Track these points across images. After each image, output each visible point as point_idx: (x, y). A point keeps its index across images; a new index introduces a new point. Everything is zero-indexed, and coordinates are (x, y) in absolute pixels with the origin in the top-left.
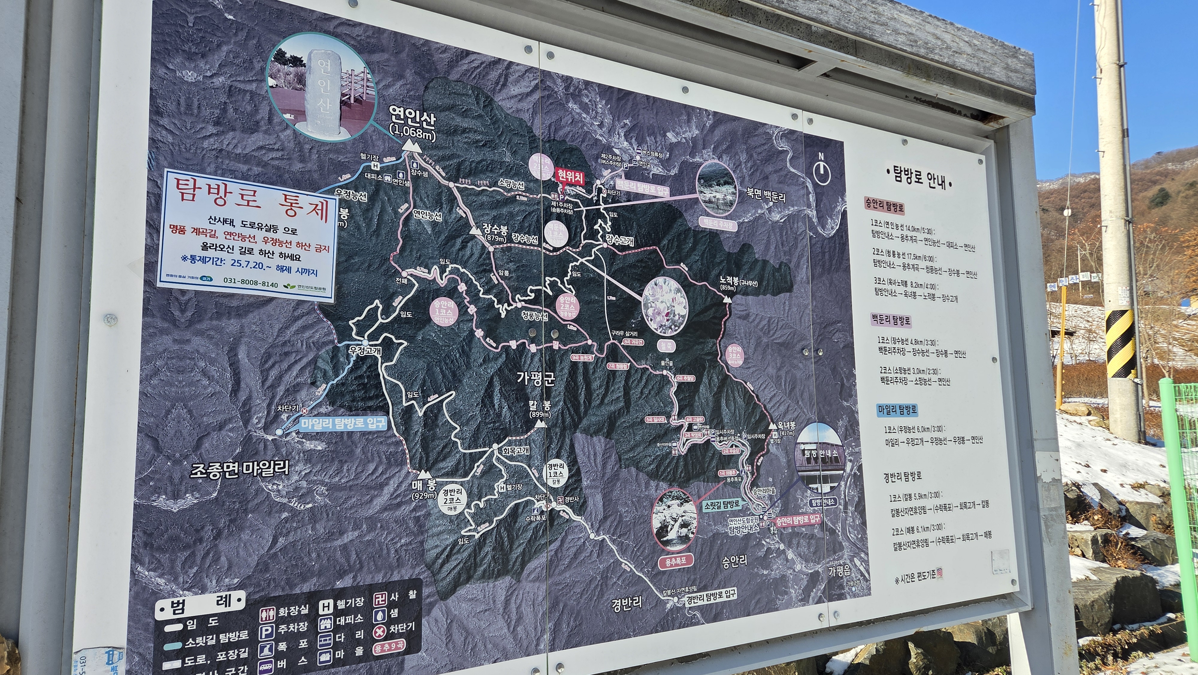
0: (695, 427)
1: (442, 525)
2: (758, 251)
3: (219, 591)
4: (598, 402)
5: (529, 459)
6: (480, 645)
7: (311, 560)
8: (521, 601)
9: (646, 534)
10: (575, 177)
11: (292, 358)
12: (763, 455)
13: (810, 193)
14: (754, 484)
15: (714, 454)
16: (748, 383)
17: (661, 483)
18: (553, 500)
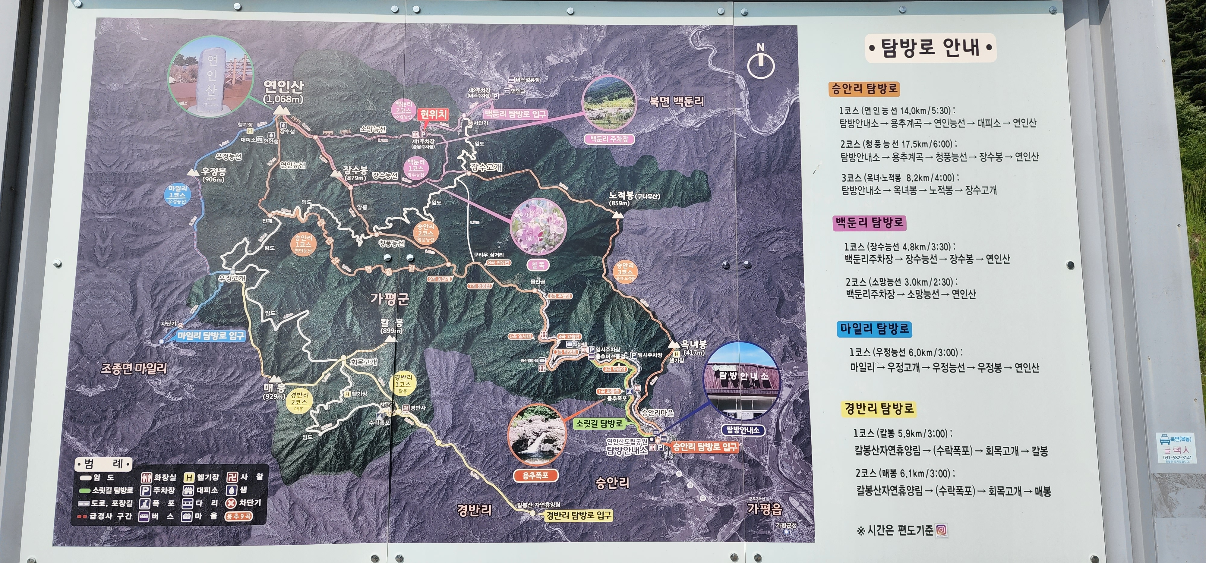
0: (569, 344)
1: (289, 422)
2: (662, 162)
3: (115, 456)
4: (454, 320)
5: (376, 371)
6: (321, 526)
7: (179, 441)
8: (363, 495)
9: (500, 446)
10: (439, 114)
11: (174, 286)
12: (658, 375)
13: (741, 90)
14: (641, 406)
15: (591, 372)
16: (642, 300)
17: (522, 398)
18: (397, 407)
